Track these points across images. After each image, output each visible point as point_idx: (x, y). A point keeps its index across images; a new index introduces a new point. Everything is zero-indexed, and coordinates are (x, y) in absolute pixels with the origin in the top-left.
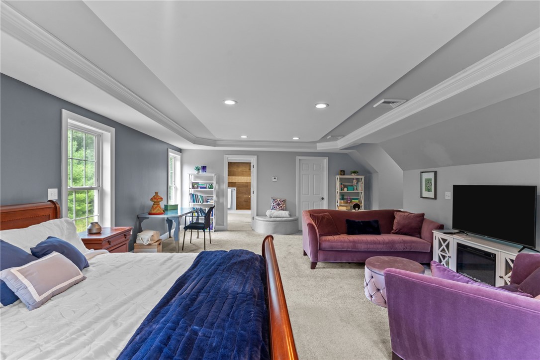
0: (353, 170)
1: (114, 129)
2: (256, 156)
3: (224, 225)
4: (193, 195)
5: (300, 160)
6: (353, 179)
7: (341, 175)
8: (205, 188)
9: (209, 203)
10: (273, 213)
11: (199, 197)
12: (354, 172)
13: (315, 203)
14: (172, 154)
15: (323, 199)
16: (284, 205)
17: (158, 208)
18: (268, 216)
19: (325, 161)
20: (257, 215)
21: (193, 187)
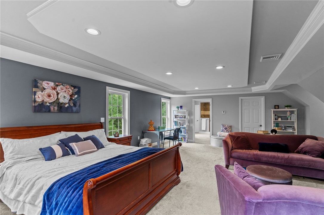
0: (286, 105)
1: (130, 91)
2: (211, 99)
3: (192, 139)
4: (175, 121)
5: (241, 99)
6: (287, 111)
7: (275, 108)
8: (181, 118)
9: (183, 126)
10: (221, 134)
11: (178, 123)
12: (287, 106)
13: (254, 129)
14: (163, 100)
15: (261, 126)
16: (230, 129)
17: (152, 128)
18: (218, 136)
19: (263, 99)
20: (212, 135)
21: (176, 117)
